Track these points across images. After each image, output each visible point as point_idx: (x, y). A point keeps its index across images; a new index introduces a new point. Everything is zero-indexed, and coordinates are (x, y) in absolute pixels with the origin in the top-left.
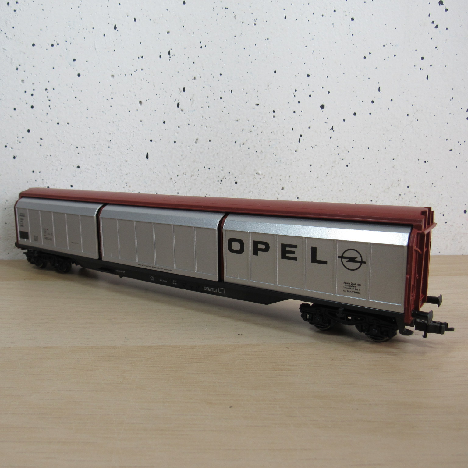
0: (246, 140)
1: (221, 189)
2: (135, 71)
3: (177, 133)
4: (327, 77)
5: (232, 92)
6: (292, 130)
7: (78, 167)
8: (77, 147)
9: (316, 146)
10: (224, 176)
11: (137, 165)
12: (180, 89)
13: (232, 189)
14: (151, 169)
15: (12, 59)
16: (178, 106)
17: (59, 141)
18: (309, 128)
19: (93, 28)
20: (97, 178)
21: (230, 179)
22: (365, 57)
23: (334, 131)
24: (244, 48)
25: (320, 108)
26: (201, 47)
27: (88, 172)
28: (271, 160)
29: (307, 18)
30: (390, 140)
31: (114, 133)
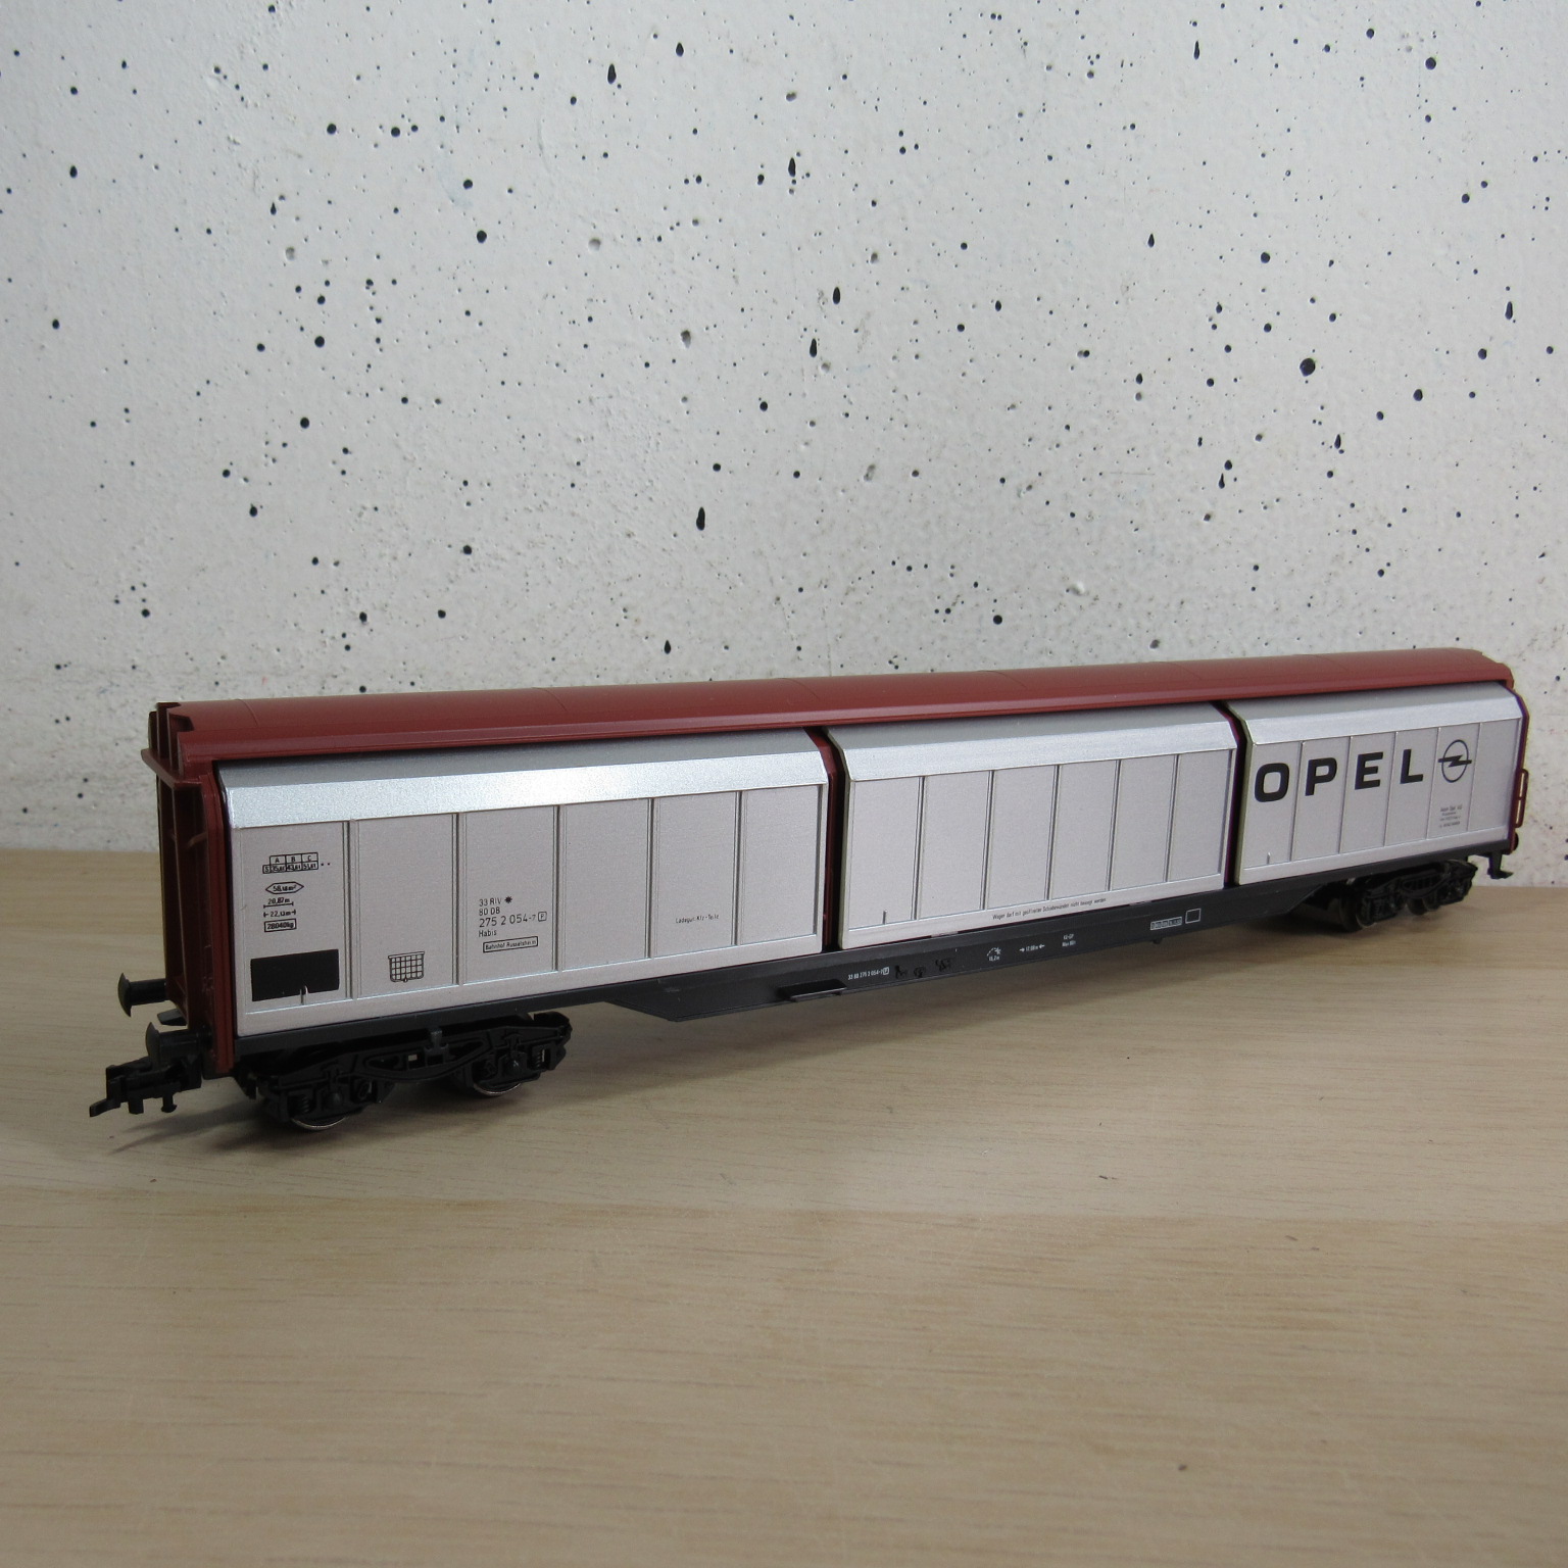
0: (1040, 474)
1: (944, 638)
2: (672, 228)
3: (806, 444)
4: (1332, 263)
5: (998, 306)
6: (1200, 443)
7: (468, 550)
8: (466, 483)
9: (1278, 500)
10: (958, 596)
11: (664, 550)
12: (822, 294)
13: (984, 641)
14: (712, 565)
15: (256, 177)
16: (813, 351)
17: (405, 458)
18: (1259, 437)
19: (536, 76)
20: (528, 590)
21: (977, 605)
22: (1466, 198)
23: (1342, 452)
24: (1050, 158)
25: (1300, 371)
26: (903, 150)
27: (498, 568)
28: (1122, 544)
29: (1272, 55)
30: (1535, 488)
31: (592, 438)
